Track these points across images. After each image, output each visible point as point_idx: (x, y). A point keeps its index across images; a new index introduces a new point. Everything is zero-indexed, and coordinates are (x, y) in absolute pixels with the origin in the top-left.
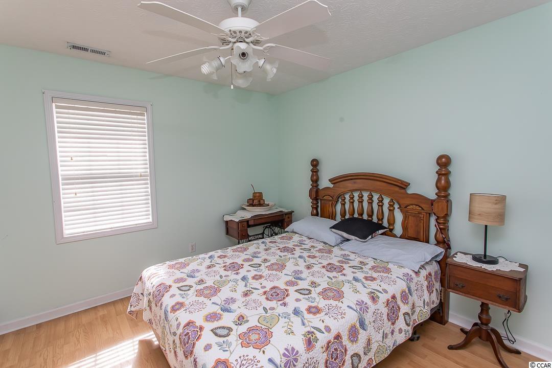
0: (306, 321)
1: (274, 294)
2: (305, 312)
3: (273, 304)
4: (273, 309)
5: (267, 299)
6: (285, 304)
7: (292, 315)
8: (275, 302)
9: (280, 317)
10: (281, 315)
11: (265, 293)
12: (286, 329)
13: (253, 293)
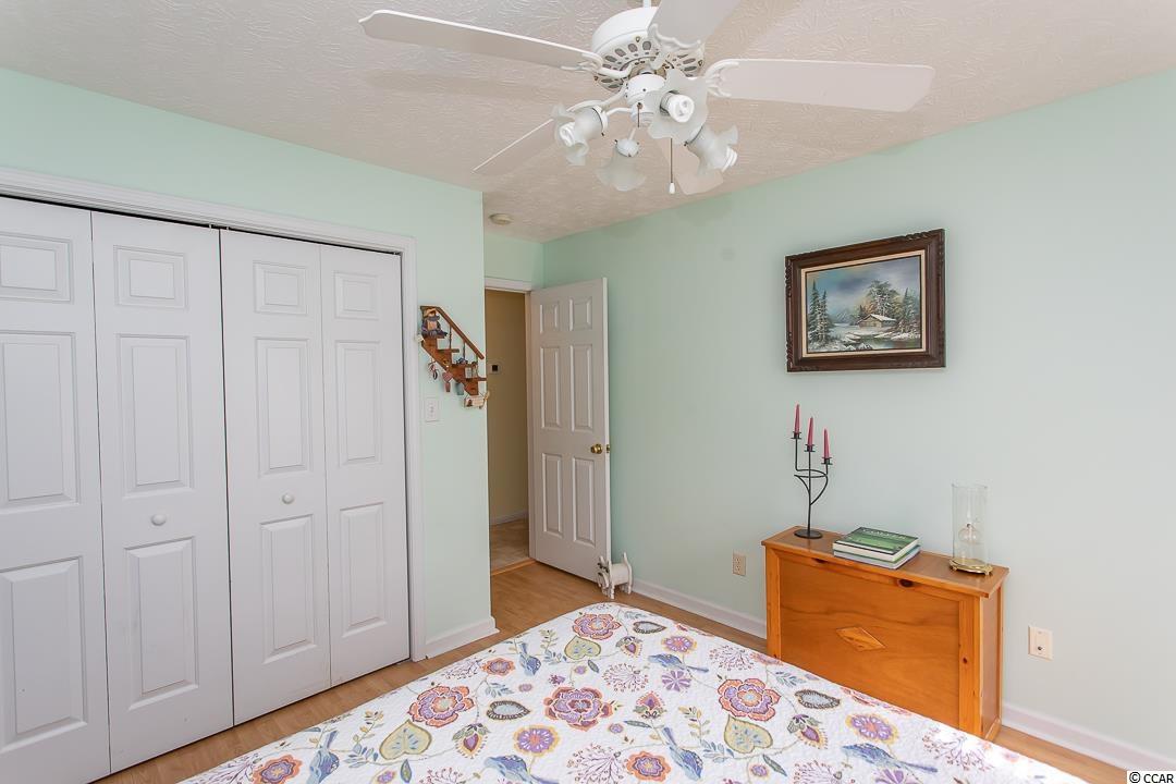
0: (520, 650)
1: (580, 705)
2: (517, 664)
3: (581, 682)
4: (581, 670)
5: (597, 695)
6: (555, 680)
7: (541, 659)
8: (579, 687)
9: (564, 654)
10: (562, 659)
11: (606, 711)
12: (554, 637)
13: (637, 710)
